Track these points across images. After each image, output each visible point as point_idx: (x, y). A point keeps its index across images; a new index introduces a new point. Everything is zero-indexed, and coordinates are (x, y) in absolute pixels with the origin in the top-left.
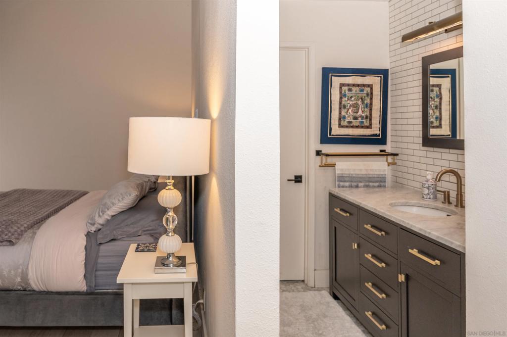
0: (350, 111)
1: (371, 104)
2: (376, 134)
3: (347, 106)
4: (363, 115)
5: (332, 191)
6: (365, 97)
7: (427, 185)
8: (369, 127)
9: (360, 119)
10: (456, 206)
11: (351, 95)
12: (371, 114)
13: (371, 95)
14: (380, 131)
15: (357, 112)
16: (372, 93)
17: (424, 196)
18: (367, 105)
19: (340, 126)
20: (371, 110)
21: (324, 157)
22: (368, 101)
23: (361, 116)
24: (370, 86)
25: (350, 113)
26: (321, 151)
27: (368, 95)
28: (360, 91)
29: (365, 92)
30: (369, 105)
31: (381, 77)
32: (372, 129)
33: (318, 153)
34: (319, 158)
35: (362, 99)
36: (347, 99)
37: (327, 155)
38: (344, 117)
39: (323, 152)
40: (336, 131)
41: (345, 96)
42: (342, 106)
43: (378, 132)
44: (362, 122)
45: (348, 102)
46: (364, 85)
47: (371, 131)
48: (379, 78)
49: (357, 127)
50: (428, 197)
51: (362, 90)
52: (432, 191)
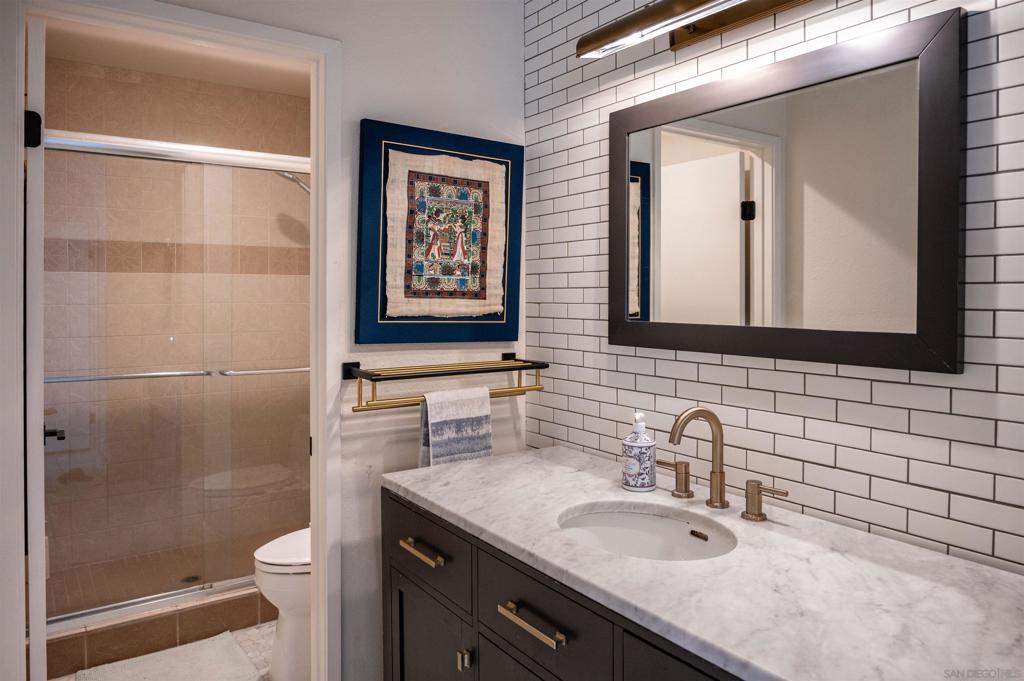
0: (435, 250)
1: (485, 234)
2: (496, 313)
3: (428, 236)
4: (466, 261)
5: (390, 483)
6: (470, 213)
7: (636, 451)
8: (480, 294)
9: (458, 273)
10: (709, 503)
11: (438, 206)
12: (484, 261)
13: (483, 209)
14: (503, 304)
15: (453, 255)
16: (487, 206)
17: (630, 479)
18: (474, 235)
19: (410, 292)
20: (484, 249)
21: (367, 385)
22: (477, 225)
23: (461, 266)
24: (483, 185)
25: (434, 257)
26: (357, 365)
27: (477, 208)
28: (460, 198)
29: (471, 200)
30: (479, 236)
31: (507, 164)
32: (487, 302)
33: (350, 371)
34: (352, 386)
35: (463, 218)
36: (426, 217)
37: (375, 378)
38: (420, 268)
39: (362, 368)
40: (399, 304)
41: (422, 206)
42: (413, 237)
43: (499, 308)
44: (463, 282)
45: (430, 225)
46: (469, 183)
47: (484, 306)
48: (504, 167)
49: (452, 294)
50: (640, 481)
51: (464, 196)
52: (648, 464)
